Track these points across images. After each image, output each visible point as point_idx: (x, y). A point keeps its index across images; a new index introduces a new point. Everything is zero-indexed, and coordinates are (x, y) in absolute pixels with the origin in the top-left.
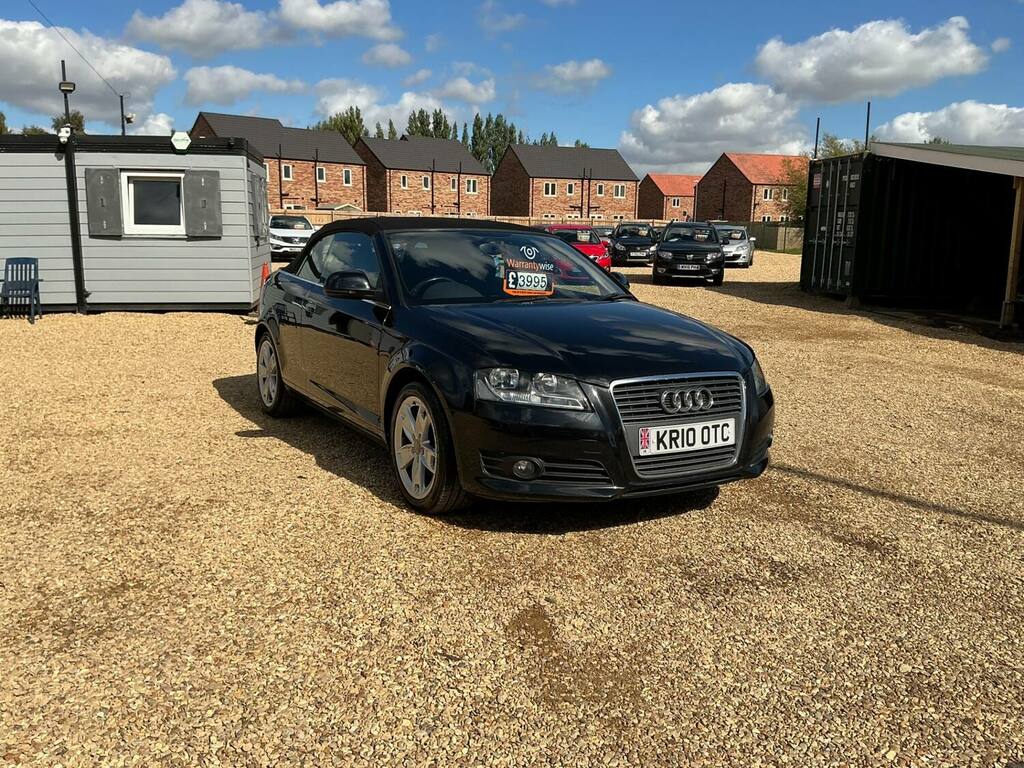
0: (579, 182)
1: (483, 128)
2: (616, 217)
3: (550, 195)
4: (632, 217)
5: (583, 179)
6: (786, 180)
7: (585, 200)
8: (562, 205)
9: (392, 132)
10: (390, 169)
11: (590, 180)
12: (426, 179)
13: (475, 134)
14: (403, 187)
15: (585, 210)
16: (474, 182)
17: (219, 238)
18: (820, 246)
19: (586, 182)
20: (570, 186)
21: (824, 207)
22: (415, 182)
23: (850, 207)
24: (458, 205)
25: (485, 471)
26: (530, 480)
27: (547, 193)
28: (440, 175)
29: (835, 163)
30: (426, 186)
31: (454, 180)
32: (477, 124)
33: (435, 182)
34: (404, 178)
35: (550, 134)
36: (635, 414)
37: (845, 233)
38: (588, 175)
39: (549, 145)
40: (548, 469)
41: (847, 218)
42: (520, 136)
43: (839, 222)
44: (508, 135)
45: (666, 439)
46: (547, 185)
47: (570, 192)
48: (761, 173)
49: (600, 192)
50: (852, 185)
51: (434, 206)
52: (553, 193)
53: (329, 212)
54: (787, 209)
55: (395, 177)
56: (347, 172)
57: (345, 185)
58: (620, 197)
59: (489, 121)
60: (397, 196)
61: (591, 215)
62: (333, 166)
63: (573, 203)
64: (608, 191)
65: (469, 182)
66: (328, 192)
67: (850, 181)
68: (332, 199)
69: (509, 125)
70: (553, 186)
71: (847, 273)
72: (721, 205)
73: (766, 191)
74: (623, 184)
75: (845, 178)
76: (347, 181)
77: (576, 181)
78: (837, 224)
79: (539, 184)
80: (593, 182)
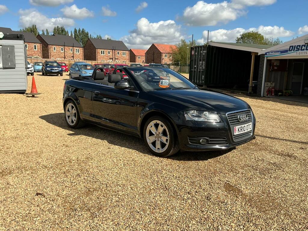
0: (112, 51)
1: (77, 32)
2: (123, 62)
3: (103, 54)
4: (128, 62)
5: (113, 50)
6: (171, 52)
7: (114, 56)
8: (107, 58)
9: (48, 33)
10: (50, 45)
11: (115, 50)
12: (62, 48)
13: (75, 35)
14: (54, 51)
15: (114, 59)
16: (78, 49)
17: (14, 68)
18: (195, 71)
19: (114, 51)
20: (109, 52)
21: (195, 60)
22: (58, 49)
23: (203, 60)
24: (73, 57)
25: (190, 143)
26: (205, 145)
27: (102, 54)
28: (67, 47)
29: (199, 48)
30: (62, 50)
31: (71, 49)
32: (75, 31)
33: (65, 49)
34: (55, 48)
35: (99, 36)
36: (232, 122)
37: (202, 67)
38: (114, 49)
39: (99, 39)
40: (210, 141)
41: (202, 63)
42: (90, 36)
43: (200, 64)
44: (86, 35)
45: (240, 130)
46: (102, 51)
47: (109, 53)
48: (164, 50)
49: (118, 54)
50: (204, 54)
51: (65, 57)
52: (104, 54)
53: (30, 59)
54: (172, 60)
55: (52, 48)
56: (35, 46)
57: (34, 50)
58: (124, 56)
59: (79, 30)
60: (52, 54)
61: (116, 61)
62: (30, 44)
63: (110, 57)
64: (120, 54)
65: (76, 49)
66: (29, 52)
67: (203, 53)
68: (30, 54)
69: (86, 32)
70: (104, 51)
71: (203, 79)
72: (153, 59)
73: (165, 55)
74: (125, 52)
75: (202, 52)
76: (35, 49)
77: (111, 50)
78: (199, 65)
79: (99, 51)
80: (116, 51)
